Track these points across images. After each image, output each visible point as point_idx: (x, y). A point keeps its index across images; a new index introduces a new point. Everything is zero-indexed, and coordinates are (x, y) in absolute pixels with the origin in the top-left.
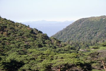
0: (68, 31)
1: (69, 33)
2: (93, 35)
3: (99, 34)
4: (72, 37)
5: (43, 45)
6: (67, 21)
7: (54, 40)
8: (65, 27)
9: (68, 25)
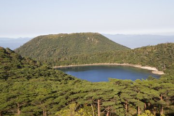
0: (26, 49)
1: (27, 51)
2: (52, 53)
3: (57, 52)
4: (30, 55)
5: (21, 65)
6: (21, 38)
7: (29, 59)
8: (22, 45)
9: (25, 42)
